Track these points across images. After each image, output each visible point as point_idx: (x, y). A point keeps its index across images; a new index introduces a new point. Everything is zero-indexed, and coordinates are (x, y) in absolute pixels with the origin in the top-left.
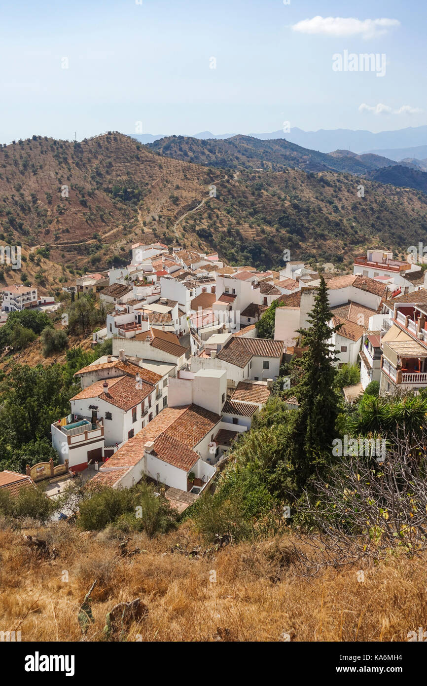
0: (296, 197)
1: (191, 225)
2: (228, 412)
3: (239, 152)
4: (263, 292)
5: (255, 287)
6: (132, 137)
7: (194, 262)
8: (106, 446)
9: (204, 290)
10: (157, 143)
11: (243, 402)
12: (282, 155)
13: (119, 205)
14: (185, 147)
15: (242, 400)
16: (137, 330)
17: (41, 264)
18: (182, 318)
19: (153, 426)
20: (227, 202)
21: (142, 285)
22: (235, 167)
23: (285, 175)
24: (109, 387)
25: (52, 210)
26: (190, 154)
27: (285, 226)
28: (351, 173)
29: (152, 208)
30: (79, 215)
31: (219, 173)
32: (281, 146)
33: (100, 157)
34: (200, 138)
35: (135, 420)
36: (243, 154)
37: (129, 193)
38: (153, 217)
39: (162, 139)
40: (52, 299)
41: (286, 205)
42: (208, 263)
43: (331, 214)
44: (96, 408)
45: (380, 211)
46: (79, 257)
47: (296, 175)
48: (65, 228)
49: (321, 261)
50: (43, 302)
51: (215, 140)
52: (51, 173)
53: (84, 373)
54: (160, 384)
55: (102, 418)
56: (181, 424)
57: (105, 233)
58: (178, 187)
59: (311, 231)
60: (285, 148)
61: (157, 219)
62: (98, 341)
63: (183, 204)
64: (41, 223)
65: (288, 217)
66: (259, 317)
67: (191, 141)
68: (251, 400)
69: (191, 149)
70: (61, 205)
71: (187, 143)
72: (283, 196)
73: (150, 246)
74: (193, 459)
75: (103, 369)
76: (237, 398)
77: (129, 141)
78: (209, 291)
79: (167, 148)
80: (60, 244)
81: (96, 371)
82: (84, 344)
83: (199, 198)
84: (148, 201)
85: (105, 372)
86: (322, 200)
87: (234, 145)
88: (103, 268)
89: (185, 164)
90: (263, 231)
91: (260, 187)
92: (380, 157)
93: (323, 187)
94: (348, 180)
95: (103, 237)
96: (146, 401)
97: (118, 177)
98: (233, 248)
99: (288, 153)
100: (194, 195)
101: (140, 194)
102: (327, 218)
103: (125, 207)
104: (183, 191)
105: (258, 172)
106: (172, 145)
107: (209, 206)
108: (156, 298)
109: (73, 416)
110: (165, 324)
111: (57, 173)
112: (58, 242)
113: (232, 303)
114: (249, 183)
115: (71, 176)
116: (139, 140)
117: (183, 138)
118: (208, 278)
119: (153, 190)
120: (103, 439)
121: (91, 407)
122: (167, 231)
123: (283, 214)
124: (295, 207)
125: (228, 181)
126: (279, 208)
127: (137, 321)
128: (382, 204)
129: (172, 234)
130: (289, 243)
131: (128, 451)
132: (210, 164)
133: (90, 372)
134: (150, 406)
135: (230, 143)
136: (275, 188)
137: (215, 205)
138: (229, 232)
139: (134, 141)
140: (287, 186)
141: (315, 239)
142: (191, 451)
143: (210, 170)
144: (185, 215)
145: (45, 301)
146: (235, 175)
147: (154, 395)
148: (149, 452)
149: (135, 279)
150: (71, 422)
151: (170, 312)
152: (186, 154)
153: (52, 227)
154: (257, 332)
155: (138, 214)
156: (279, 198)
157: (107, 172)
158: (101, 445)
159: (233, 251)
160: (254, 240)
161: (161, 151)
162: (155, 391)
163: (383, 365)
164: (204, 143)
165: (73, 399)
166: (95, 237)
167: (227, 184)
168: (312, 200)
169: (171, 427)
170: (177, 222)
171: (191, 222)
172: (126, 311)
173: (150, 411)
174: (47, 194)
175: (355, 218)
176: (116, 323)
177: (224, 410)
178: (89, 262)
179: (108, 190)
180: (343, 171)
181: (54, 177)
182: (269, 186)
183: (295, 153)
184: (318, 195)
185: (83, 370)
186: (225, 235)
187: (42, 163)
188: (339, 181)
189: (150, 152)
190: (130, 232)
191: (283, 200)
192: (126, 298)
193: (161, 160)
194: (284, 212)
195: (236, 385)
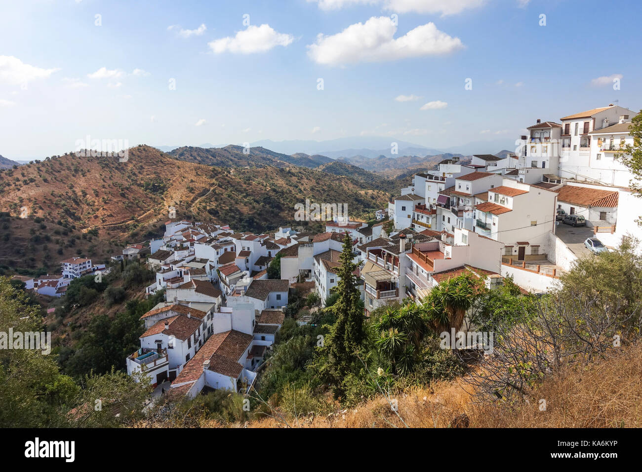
0: (273, 184)
1: (204, 206)
2: (257, 332)
3: (232, 156)
4: (268, 248)
5: (262, 245)
6: (156, 148)
7: (213, 231)
8: (170, 369)
9: (226, 250)
10: (174, 152)
11: (267, 324)
12: (261, 157)
13: (150, 195)
14: (195, 154)
15: (266, 323)
16: (180, 282)
17: (92, 241)
18: (212, 270)
19: (206, 349)
20: (227, 189)
21: (180, 250)
22: (231, 166)
23: (265, 170)
24: (169, 324)
25: (98, 201)
26: (198, 158)
27: (269, 203)
28: (307, 167)
29: (174, 196)
30: (120, 204)
31: (220, 170)
32: (260, 151)
33: (134, 162)
34: (204, 147)
35: (190, 346)
36: (235, 157)
37: (157, 186)
38: (175, 202)
39: (177, 149)
40: (103, 266)
41: (268, 190)
42: (223, 231)
43: (297, 194)
44: (161, 341)
45: (329, 191)
46: (122, 234)
47: (272, 170)
48: (109, 214)
49: (294, 226)
50: (96, 268)
51: (214, 149)
52: (96, 175)
53: (147, 317)
54: (205, 318)
55: (166, 348)
56: (226, 345)
57: (139, 216)
58: (192, 181)
59: (286, 206)
60: (262, 152)
61: (179, 203)
62: (150, 292)
63: (197, 192)
64: (90, 211)
65: (269, 198)
66: (267, 265)
67: (198, 150)
68: (272, 322)
69: (199, 155)
70: (106, 197)
71: (196, 151)
72: (265, 184)
73: (179, 223)
74: (239, 369)
75: (162, 312)
76: (263, 322)
77: (154, 151)
78: (229, 250)
79: (182, 155)
80: (106, 225)
81: (157, 314)
82: (140, 296)
83: (208, 187)
84: (171, 191)
85: (164, 314)
86: (291, 186)
87: (228, 151)
88: (140, 241)
89: (196, 165)
90: (254, 208)
91: (249, 179)
92: (324, 157)
93: (291, 177)
94: (306, 172)
95: (139, 219)
96: (197, 332)
97: (147, 176)
98: (234, 221)
99: (265, 156)
100: (204, 185)
101: (164, 187)
102: (296, 197)
103: (153, 196)
104: (196, 183)
105: (247, 169)
106: (185, 152)
107: (215, 193)
108: (192, 257)
109: (142, 349)
110: (202, 275)
111: (101, 175)
112: (104, 224)
113: (248, 257)
114: (241, 176)
115: (112, 176)
116: (162, 150)
117: (192, 147)
118: (227, 241)
119: (174, 184)
120: (168, 364)
121: (156, 341)
122: (187, 211)
123: (266, 196)
124: (274, 190)
125: (227, 176)
126: (263, 192)
127: (179, 276)
128: (329, 186)
129: (190, 214)
130: (272, 215)
131: (191, 370)
132: (213, 165)
133: (152, 316)
134: (199, 335)
135: (225, 150)
136: (260, 179)
137: (220, 192)
138: (230, 209)
139: (158, 151)
140: (267, 177)
141: (289, 211)
142: (237, 364)
143: (214, 169)
144: (198, 200)
145: (98, 268)
146: (231, 171)
147: (201, 327)
148: (207, 368)
149: (174, 246)
150: (142, 355)
151: (204, 267)
152: (195, 159)
153: (99, 213)
154: (268, 275)
155: (164, 200)
156: (263, 185)
157: (139, 172)
158: (166, 368)
159: (234, 222)
160: (249, 214)
161: (177, 156)
162: (202, 324)
163: (366, 288)
164: (207, 150)
165: (142, 336)
166: (133, 219)
167: (227, 178)
168: (284, 185)
169: (219, 348)
170: (194, 205)
171: (204, 204)
172: (170, 270)
173: (200, 339)
174: (94, 190)
175: (313, 196)
176: (164, 278)
177: (255, 331)
178: (129, 237)
179: (140, 185)
180: (302, 166)
181: (99, 178)
182: (255, 177)
183: (269, 155)
184: (288, 182)
185: (146, 315)
186: (228, 212)
187: (89, 168)
188: (300, 173)
189: (170, 158)
190: (159, 214)
191: (266, 187)
192: (168, 260)
193: (179, 163)
194: (267, 194)
195: (260, 313)
